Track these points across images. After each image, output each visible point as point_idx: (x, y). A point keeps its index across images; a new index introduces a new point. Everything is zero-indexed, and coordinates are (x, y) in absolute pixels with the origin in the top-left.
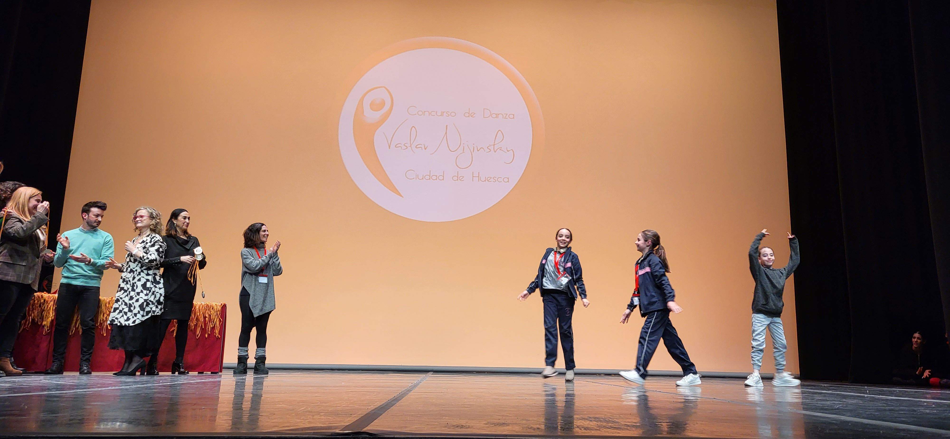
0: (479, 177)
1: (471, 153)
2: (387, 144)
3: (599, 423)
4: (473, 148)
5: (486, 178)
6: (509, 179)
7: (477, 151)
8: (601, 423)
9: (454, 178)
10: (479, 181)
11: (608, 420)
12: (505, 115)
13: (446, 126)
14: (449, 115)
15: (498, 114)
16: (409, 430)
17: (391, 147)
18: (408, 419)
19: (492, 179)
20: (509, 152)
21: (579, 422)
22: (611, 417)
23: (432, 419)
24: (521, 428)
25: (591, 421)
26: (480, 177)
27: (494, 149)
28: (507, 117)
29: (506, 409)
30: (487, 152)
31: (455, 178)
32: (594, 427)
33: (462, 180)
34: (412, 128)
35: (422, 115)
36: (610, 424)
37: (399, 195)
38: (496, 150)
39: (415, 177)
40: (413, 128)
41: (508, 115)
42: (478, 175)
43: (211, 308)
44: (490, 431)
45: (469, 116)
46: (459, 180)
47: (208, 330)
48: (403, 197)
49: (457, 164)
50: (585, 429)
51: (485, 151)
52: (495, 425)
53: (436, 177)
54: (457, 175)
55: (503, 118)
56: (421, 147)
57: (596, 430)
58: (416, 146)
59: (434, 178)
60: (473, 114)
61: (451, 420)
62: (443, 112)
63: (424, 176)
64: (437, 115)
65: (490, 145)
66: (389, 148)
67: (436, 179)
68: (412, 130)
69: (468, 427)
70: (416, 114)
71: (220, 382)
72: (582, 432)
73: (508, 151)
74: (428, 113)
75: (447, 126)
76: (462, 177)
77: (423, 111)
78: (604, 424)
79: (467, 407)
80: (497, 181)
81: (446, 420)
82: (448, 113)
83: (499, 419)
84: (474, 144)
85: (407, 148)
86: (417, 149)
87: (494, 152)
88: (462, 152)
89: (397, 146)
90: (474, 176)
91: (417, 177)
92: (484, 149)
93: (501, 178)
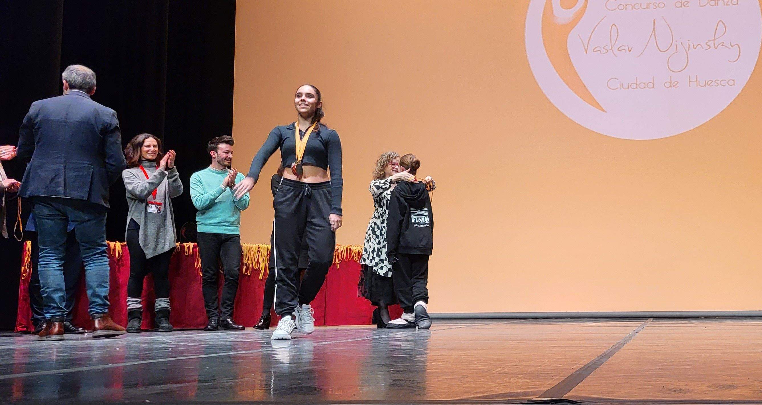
0: (697, 81)
1: (686, 51)
2: (583, 48)
4: (688, 45)
5: (705, 81)
6: (735, 81)
7: (693, 48)
9: (666, 84)
10: (697, 86)
14: (655, 8)
15: (718, 1)
16: (618, 397)
17: (588, 52)
18: (618, 382)
19: (714, 82)
20: (734, 47)
23: (646, 381)
24: (752, 392)
26: (699, 81)
27: (714, 45)
28: (729, 3)
29: (735, 366)
30: (706, 50)
31: (668, 85)
33: (676, 86)
34: (612, 27)
35: (623, 9)
37: (601, 110)
38: (717, 47)
39: (619, 88)
40: (614, 26)
41: (730, 1)
42: (696, 78)
44: (714, 397)
45: (681, 6)
46: (672, 86)
48: (605, 112)
49: (669, 66)
51: (703, 48)
52: (720, 389)
53: (644, 85)
54: (670, 82)
55: (724, 5)
56: (623, 50)
58: (618, 47)
59: (642, 85)
60: (686, 2)
61: (667, 383)
62: (649, 4)
63: (629, 85)
64: (642, 8)
65: (709, 41)
66: (586, 53)
67: (645, 87)
68: (612, 29)
69: (687, 391)
73: (732, 46)
74: (631, 6)
75: (654, 20)
76: (677, 83)
77: (625, 5)
79: (689, 365)
80: (720, 85)
81: (662, 383)
82: (655, 4)
83: (726, 381)
84: (689, 41)
85: (607, 52)
86: (619, 52)
87: (714, 49)
88: (675, 52)
89: (595, 50)
90: (691, 80)
91: (621, 88)
92: (701, 45)
93: (725, 80)
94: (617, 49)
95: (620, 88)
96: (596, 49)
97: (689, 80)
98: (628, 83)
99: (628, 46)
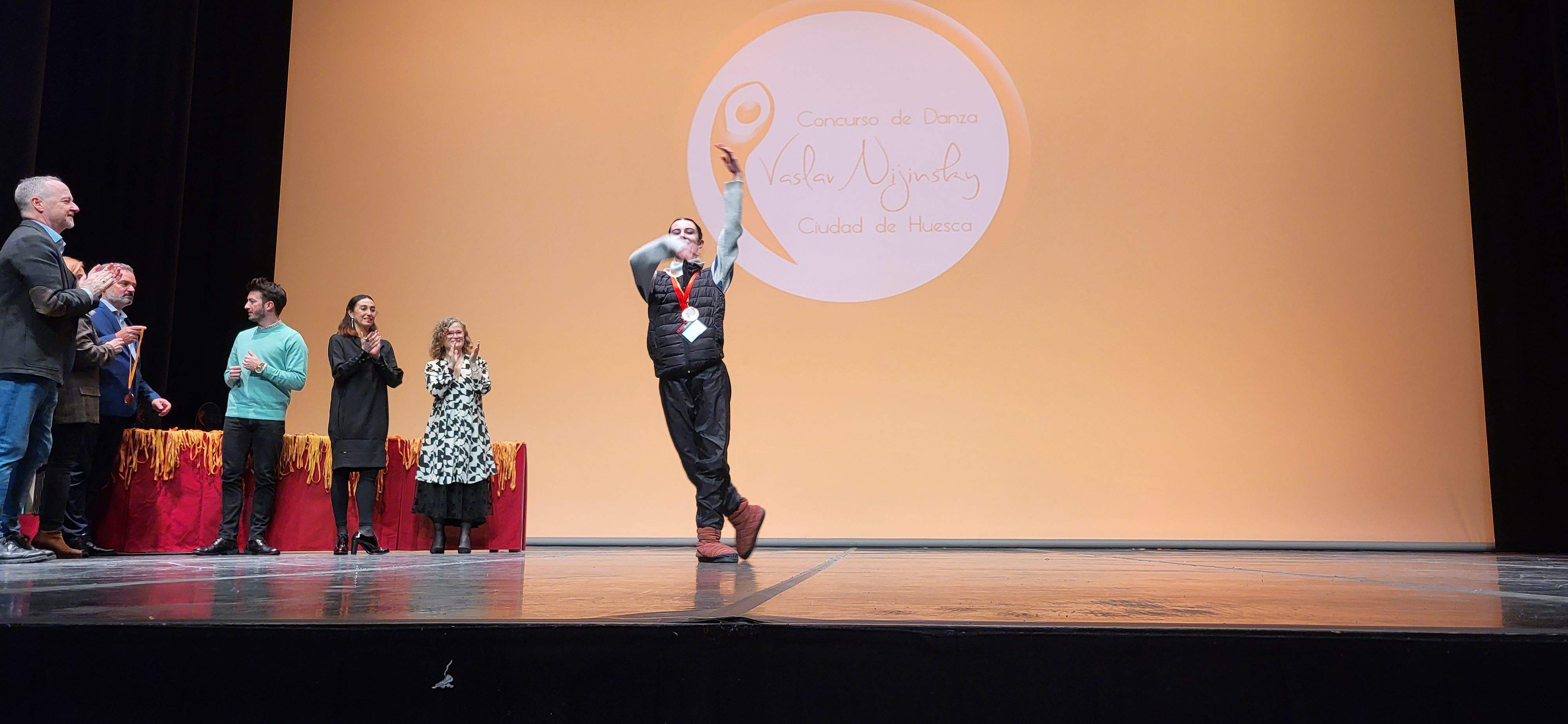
0: (920, 224)
1: (906, 183)
2: (767, 176)
3: (1129, 608)
4: (909, 176)
5: (932, 225)
6: (972, 225)
7: (915, 180)
8: (1132, 608)
9: (879, 227)
10: (920, 231)
11: (1144, 604)
12: (962, 116)
13: (862, 140)
14: (867, 124)
15: (950, 117)
17: (773, 182)
18: (812, 604)
19: (943, 228)
20: (970, 179)
21: (1094, 606)
22: (1149, 600)
24: (996, 614)
25: (1115, 605)
26: (923, 224)
27: (944, 174)
28: (965, 120)
29: (972, 591)
30: (933, 182)
31: (881, 228)
32: (1121, 613)
33: (892, 230)
34: (806, 148)
35: (821, 125)
36: (1147, 609)
37: (789, 260)
38: (949, 177)
39: (814, 230)
40: (809, 147)
41: (966, 118)
42: (919, 221)
43: (504, 450)
44: (945, 618)
45: (900, 123)
46: (887, 230)
47: (501, 485)
48: (794, 262)
49: (883, 203)
50: (1104, 615)
51: (928, 179)
53: (848, 227)
54: (883, 223)
55: (958, 122)
56: (820, 180)
57: (1122, 616)
58: (813, 177)
59: (846, 229)
60: (907, 118)
61: (881, 604)
62: (857, 119)
63: (829, 228)
64: (847, 124)
65: (937, 170)
66: (771, 184)
67: (850, 231)
68: (807, 151)
69: (908, 612)
70: (812, 125)
71: (523, 562)
72: (1101, 619)
73: (968, 178)
74: (832, 123)
75: (864, 141)
76: (892, 226)
77: (824, 119)
78: (1137, 609)
79: (908, 590)
80: (951, 230)
82: (865, 119)
83: (961, 604)
84: (910, 169)
85: (800, 181)
86: (816, 182)
87: (945, 182)
88: (891, 184)
89: (783, 179)
90: (912, 223)
91: (818, 230)
92: (927, 177)
93: (958, 224)
94: (812, 180)
95: (816, 232)
96: (786, 177)
97: (910, 221)
98: (827, 226)
99: (827, 175)
